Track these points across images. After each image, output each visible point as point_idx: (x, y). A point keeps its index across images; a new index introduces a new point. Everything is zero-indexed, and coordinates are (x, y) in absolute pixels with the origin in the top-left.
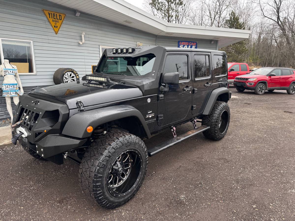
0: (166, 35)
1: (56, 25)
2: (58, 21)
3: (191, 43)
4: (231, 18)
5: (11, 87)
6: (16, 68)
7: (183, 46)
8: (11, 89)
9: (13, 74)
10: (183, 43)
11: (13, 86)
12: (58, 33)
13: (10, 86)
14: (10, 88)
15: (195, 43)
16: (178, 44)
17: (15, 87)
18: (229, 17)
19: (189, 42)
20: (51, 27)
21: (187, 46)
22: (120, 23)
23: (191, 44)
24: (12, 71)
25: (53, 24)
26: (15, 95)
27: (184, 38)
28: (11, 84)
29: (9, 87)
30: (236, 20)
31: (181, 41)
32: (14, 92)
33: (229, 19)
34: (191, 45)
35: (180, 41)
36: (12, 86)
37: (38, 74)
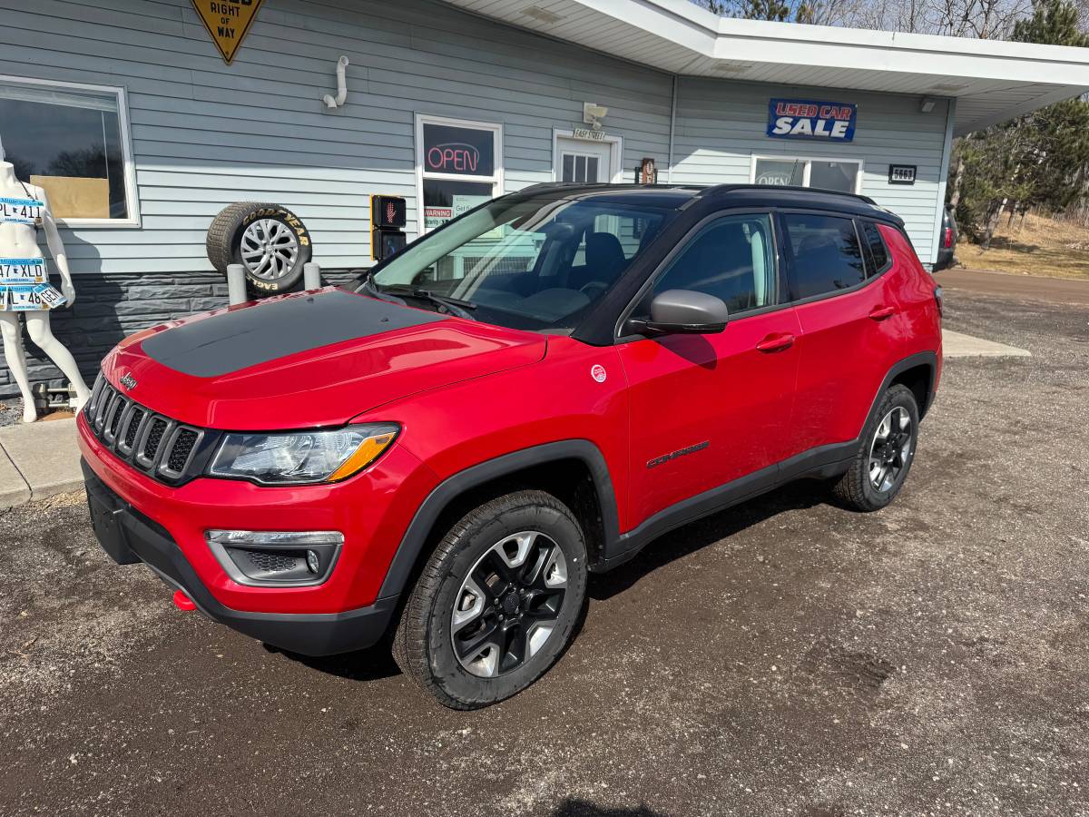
0: (715, 75)
1: (225, 26)
2: (235, 10)
3: (829, 108)
4: (1039, 16)
5: (15, 271)
6: (42, 199)
7: (790, 120)
8: (15, 280)
9: (27, 218)
10: (791, 109)
11: (24, 269)
12: (236, 58)
13: (12, 268)
14: (12, 275)
15: (847, 110)
16: (767, 112)
17: (33, 273)
18: (1031, 10)
19: (820, 104)
20: (205, 36)
21: (808, 121)
22: (509, 19)
23: (828, 112)
24: (20, 208)
25: (215, 20)
26: (31, 304)
27: (795, 87)
28: (14, 262)
29: (5, 273)
30: (1064, 22)
31: (786, 101)
32: (27, 295)
33: (1030, 18)
34: (828, 116)
35: (781, 100)
36: (20, 271)
37: (148, 223)
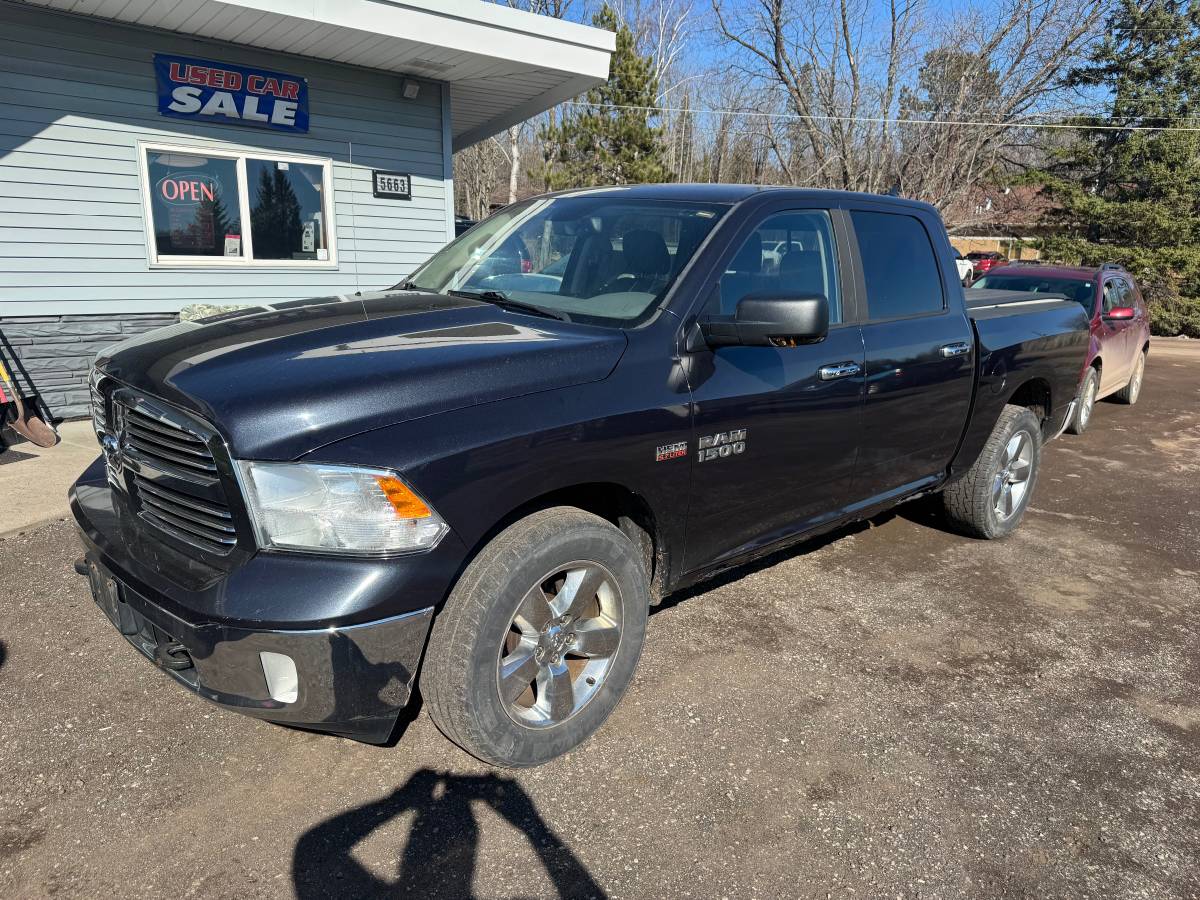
3: (261, 78)
7: (197, 91)
10: (195, 74)
15: (291, 84)
16: (153, 76)
19: (246, 71)
21: (229, 96)
23: (260, 85)
31: (184, 61)
34: (262, 92)
35: (175, 59)
